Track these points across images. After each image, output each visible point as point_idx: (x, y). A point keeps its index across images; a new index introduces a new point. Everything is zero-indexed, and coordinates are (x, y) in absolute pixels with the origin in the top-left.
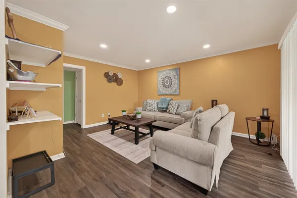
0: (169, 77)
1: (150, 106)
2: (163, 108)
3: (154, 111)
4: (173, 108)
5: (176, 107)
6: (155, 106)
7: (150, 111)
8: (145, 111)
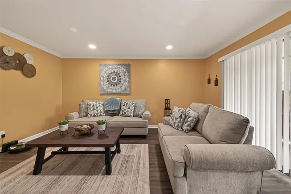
0: (117, 74)
1: (94, 109)
2: (113, 111)
3: (101, 115)
4: (129, 110)
5: (133, 108)
6: (101, 108)
7: (94, 116)
8: (86, 116)
